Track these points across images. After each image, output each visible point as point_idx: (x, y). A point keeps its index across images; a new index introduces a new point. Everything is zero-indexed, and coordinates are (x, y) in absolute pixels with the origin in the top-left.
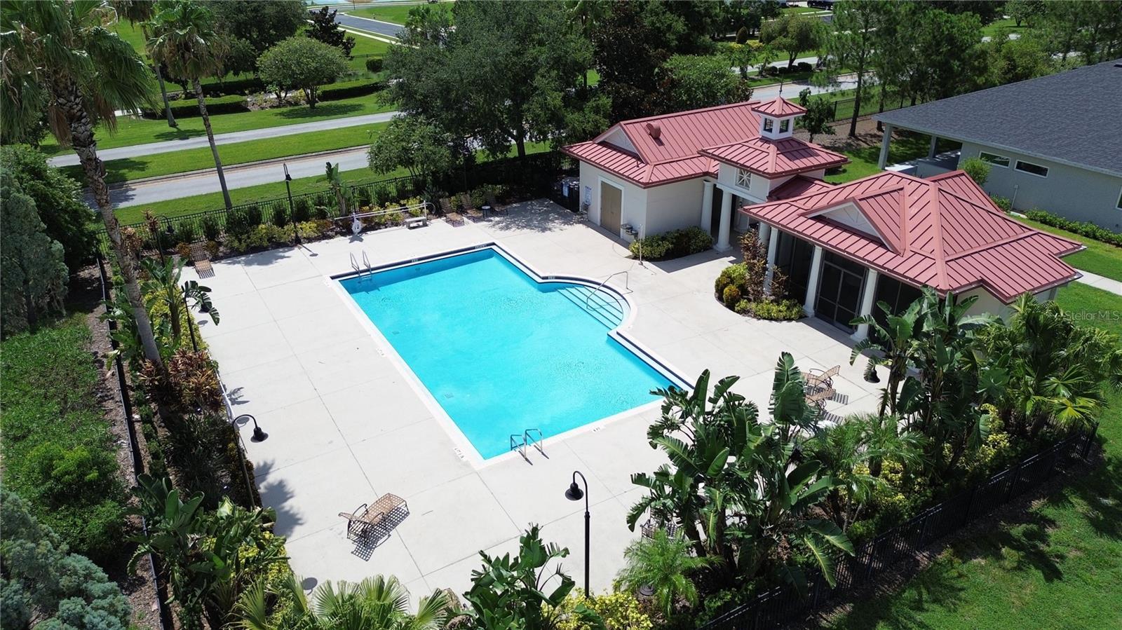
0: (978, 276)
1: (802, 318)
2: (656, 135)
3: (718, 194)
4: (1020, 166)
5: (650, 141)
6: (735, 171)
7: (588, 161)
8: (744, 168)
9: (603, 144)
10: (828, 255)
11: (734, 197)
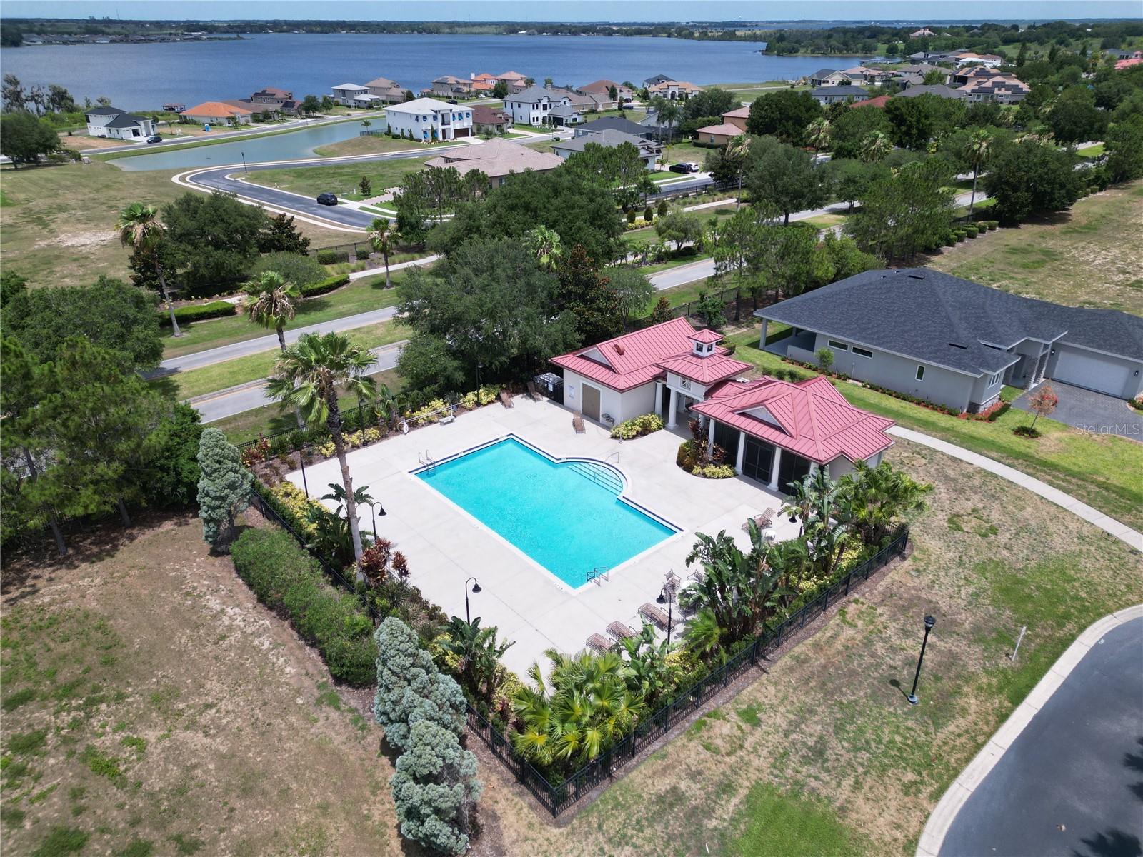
0: (839, 449)
1: (735, 475)
2: (620, 352)
3: (666, 392)
4: (855, 350)
5: (616, 355)
6: (680, 379)
7: (567, 368)
8: (685, 377)
9: (582, 357)
10: (751, 439)
11: (679, 394)
